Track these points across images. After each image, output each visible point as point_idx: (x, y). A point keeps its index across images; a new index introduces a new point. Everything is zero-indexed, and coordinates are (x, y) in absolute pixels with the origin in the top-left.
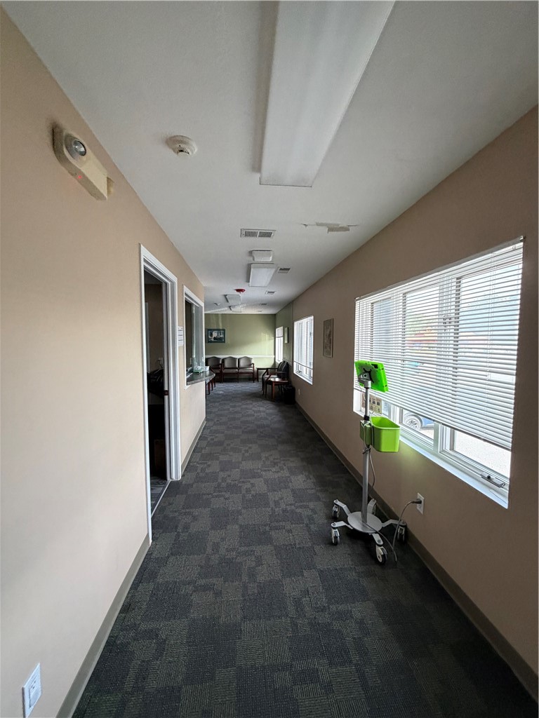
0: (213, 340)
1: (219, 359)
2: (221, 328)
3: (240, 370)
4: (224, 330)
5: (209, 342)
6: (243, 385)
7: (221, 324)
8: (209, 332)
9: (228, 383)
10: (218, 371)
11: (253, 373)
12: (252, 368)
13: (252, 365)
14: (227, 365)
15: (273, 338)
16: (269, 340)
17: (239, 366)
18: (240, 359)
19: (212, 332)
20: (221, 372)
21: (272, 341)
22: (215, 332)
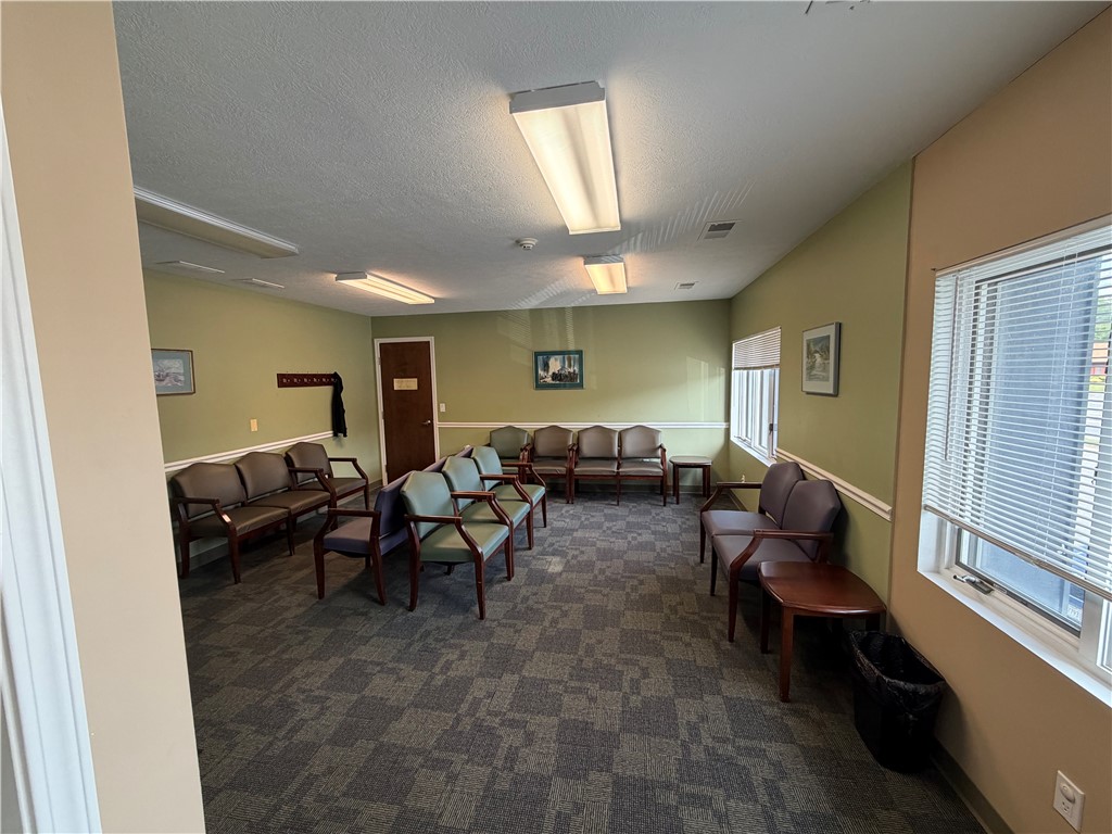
0: (549, 380)
1: (567, 431)
2: (572, 347)
3: (625, 465)
4: (580, 353)
5: (540, 385)
6: (631, 519)
7: (571, 337)
8: (540, 358)
9: (589, 504)
10: (561, 470)
11: (663, 478)
12: (659, 461)
13: (660, 451)
14: (586, 450)
15: (723, 370)
16: (710, 376)
17: (620, 452)
18: (623, 435)
19: (548, 358)
20: (570, 471)
21: (721, 380)
22: (556, 360)
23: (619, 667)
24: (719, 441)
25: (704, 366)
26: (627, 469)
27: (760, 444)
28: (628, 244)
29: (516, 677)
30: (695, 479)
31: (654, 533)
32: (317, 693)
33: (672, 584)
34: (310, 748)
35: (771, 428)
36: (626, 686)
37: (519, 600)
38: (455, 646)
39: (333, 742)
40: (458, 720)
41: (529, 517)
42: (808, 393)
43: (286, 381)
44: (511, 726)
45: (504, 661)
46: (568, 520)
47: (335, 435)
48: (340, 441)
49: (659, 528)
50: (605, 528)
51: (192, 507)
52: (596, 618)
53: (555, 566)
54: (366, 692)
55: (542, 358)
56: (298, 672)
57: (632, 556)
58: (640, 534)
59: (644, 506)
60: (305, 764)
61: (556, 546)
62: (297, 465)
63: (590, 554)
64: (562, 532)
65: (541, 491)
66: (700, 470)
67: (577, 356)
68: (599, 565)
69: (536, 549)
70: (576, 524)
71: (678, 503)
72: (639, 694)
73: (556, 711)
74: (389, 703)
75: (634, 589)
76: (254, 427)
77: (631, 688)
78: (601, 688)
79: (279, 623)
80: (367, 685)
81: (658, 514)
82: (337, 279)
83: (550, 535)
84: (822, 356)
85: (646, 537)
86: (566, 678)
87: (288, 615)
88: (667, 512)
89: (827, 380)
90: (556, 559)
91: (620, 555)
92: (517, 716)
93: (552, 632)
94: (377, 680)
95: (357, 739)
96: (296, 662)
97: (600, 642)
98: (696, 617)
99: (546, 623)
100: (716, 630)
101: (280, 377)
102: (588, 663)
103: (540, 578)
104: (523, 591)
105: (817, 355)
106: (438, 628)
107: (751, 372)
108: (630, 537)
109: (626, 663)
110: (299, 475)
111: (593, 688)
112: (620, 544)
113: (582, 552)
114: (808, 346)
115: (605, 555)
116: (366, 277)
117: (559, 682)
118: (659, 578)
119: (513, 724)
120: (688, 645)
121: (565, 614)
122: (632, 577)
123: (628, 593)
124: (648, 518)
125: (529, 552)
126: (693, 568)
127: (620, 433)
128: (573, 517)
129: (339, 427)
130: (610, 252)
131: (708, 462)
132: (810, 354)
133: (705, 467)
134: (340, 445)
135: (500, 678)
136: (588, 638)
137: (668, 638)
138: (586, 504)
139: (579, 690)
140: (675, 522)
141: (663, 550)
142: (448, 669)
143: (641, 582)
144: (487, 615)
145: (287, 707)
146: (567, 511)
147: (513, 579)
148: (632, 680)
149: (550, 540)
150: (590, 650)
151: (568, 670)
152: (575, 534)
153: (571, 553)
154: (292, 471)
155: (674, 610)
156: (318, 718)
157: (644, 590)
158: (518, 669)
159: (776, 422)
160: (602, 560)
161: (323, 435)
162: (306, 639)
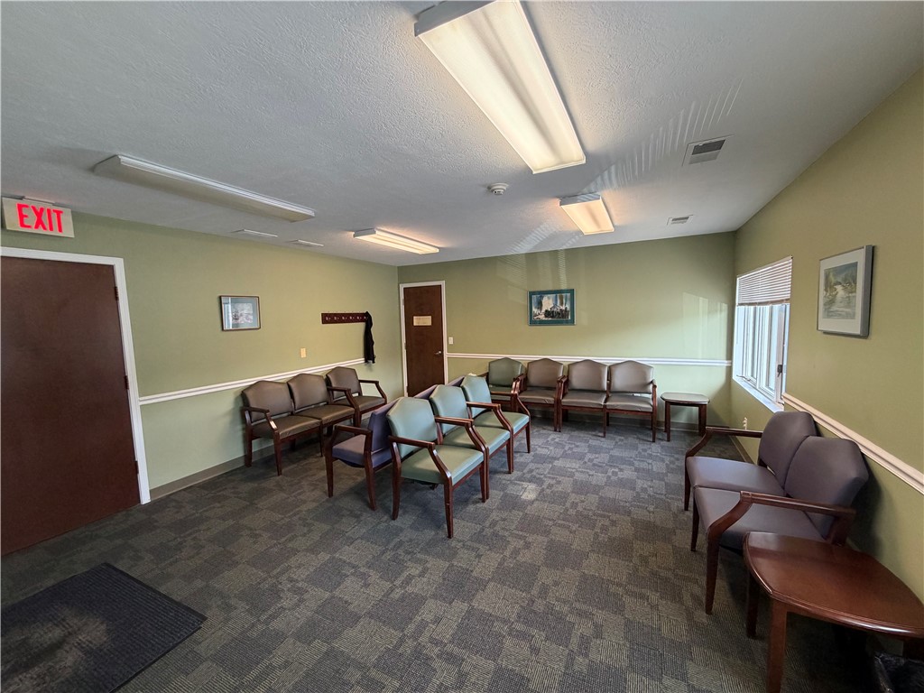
0: (542, 317)
1: (558, 364)
2: (564, 287)
3: (612, 399)
4: (572, 291)
5: (533, 322)
6: (616, 453)
7: (563, 277)
8: (534, 297)
9: (576, 433)
10: (550, 399)
11: (653, 414)
12: (650, 396)
13: (651, 386)
14: (576, 382)
15: (725, 307)
16: (709, 312)
17: (609, 385)
18: (613, 368)
19: (542, 297)
20: (558, 401)
21: (724, 315)
22: (549, 298)
23: (570, 618)
24: (720, 379)
25: (703, 303)
26: (615, 403)
27: (768, 385)
28: (603, 180)
29: (465, 606)
30: (690, 417)
31: (637, 470)
32: (300, 585)
33: (648, 530)
34: (280, 637)
35: (780, 369)
36: (575, 641)
37: (487, 523)
38: (418, 561)
39: (299, 636)
40: (402, 641)
41: (509, 443)
42: (826, 333)
43: (328, 318)
44: (447, 660)
45: (458, 586)
46: (551, 448)
47: (366, 361)
48: (370, 366)
49: (644, 465)
50: (586, 460)
51: (254, 414)
52: (558, 556)
53: (529, 493)
54: (337, 593)
55: (536, 296)
56: (293, 561)
57: (610, 493)
58: (621, 470)
59: (631, 440)
60: (270, 653)
61: (534, 473)
62: (334, 385)
63: (566, 485)
64: (542, 459)
65: (525, 419)
66: (696, 409)
67: (569, 295)
68: (573, 497)
69: (516, 473)
70: (559, 452)
71: (669, 440)
72: (586, 656)
73: (494, 654)
74: (351, 608)
75: (604, 529)
76: (303, 354)
77: (580, 646)
78: (547, 638)
79: (295, 515)
80: (339, 584)
81: (645, 450)
82: (354, 236)
83: (532, 462)
84: (845, 288)
85: (628, 473)
86: (513, 617)
87: (304, 508)
88: (655, 449)
89: (853, 316)
90: (532, 486)
91: (596, 489)
92: (456, 650)
93: (510, 564)
94: (348, 582)
95: (315, 639)
96: (295, 551)
97: (556, 584)
98: (670, 575)
99: (507, 553)
100: (692, 595)
101: (324, 316)
102: (540, 606)
103: (512, 503)
104: (494, 516)
105: (839, 288)
106: (411, 540)
107: (758, 307)
108: (611, 471)
109: (581, 614)
110: (335, 392)
111: (539, 635)
112: (599, 478)
113: (559, 482)
114: (827, 277)
115: (581, 488)
116: (375, 233)
117: (505, 621)
118: (634, 522)
119: (451, 658)
120: (654, 607)
121: (527, 546)
122: (604, 516)
123: (596, 533)
124: (633, 454)
125: (508, 476)
126: (675, 515)
127: (610, 367)
128: (558, 445)
129: (369, 355)
130: (585, 190)
131: (704, 401)
132: (829, 286)
133: (701, 407)
134: (371, 369)
135: (450, 603)
136: (546, 576)
137: (634, 594)
138: (573, 433)
139: (523, 636)
140: (663, 461)
141: (644, 490)
142: (408, 584)
143: (614, 523)
144: (455, 534)
145: (276, 593)
146: (553, 439)
147: (487, 501)
148: (582, 636)
149: (532, 466)
150: (544, 591)
151: (517, 608)
152: (556, 463)
153: (548, 481)
154: (330, 389)
155: (644, 560)
156: (294, 609)
157: (615, 532)
158: (469, 597)
159: (785, 364)
160: (577, 493)
161: (357, 362)
162: (310, 531)
